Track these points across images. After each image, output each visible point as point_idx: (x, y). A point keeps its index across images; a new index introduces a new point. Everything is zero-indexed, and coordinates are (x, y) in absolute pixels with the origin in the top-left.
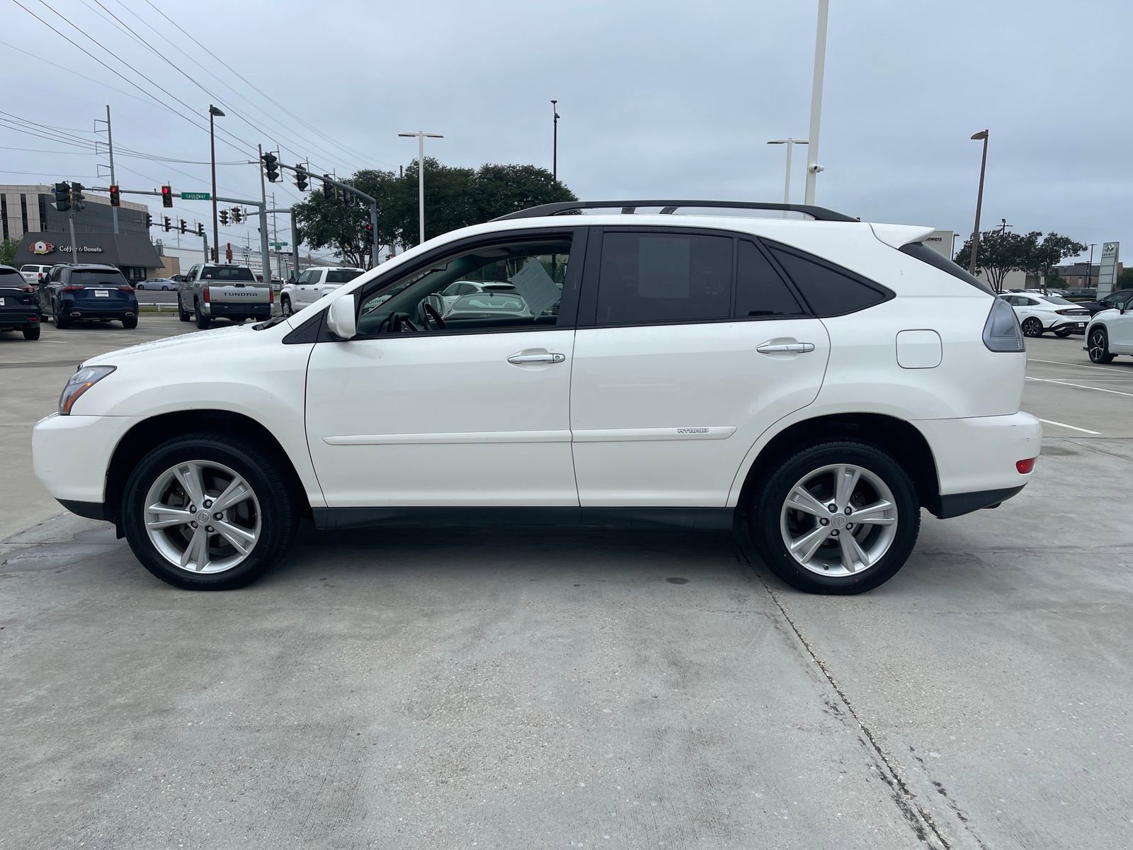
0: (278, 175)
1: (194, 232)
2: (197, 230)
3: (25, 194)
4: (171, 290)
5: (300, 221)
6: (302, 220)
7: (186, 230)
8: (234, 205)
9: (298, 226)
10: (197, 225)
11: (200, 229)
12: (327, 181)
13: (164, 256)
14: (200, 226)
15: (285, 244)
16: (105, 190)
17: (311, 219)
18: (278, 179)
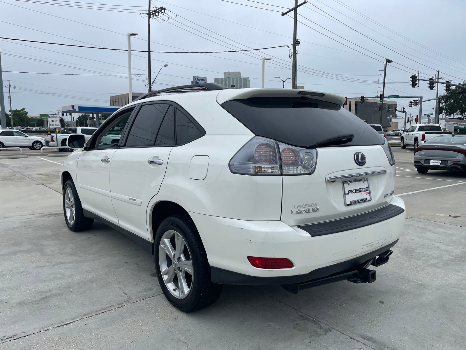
0: (417, 84)
1: (401, 111)
2: (402, 111)
3: (351, 101)
4: (391, 136)
5: (442, 103)
6: (443, 103)
7: (397, 111)
8: (415, 99)
9: (441, 105)
10: (402, 108)
11: (404, 110)
12: (448, 85)
13: (392, 122)
14: (404, 108)
15: (432, 114)
16: (378, 97)
17: (448, 102)
18: (417, 85)
